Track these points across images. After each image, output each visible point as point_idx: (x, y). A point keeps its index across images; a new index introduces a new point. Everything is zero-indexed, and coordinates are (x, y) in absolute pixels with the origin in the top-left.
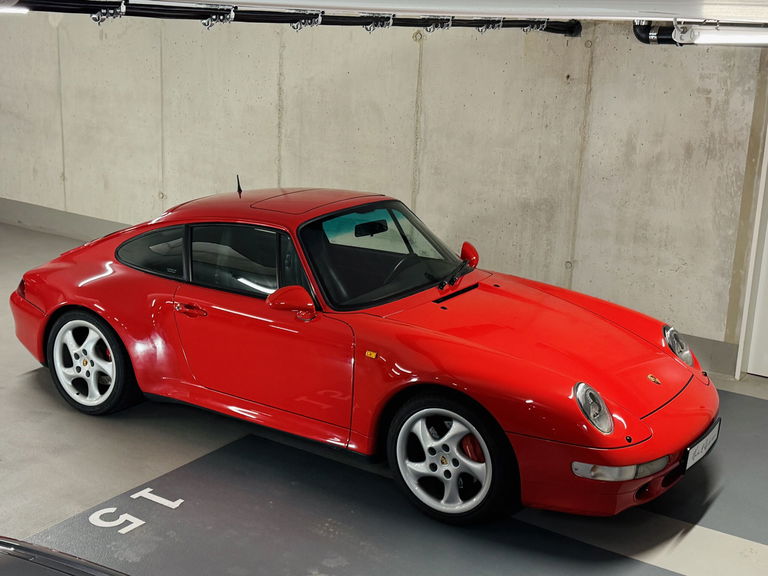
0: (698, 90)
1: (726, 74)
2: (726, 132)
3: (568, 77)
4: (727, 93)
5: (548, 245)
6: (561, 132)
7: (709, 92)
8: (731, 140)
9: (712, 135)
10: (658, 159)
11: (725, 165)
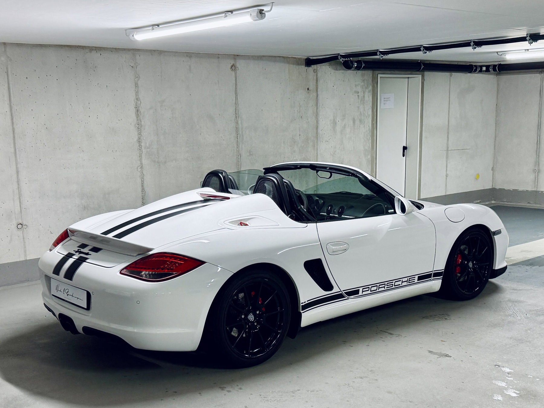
0: (355, 91)
1: (363, 84)
2: (365, 110)
3: (308, 89)
4: (364, 93)
5: (306, 185)
6: (308, 119)
7: (358, 93)
8: (366, 114)
9: (361, 113)
10: (344, 127)
11: (365, 126)
